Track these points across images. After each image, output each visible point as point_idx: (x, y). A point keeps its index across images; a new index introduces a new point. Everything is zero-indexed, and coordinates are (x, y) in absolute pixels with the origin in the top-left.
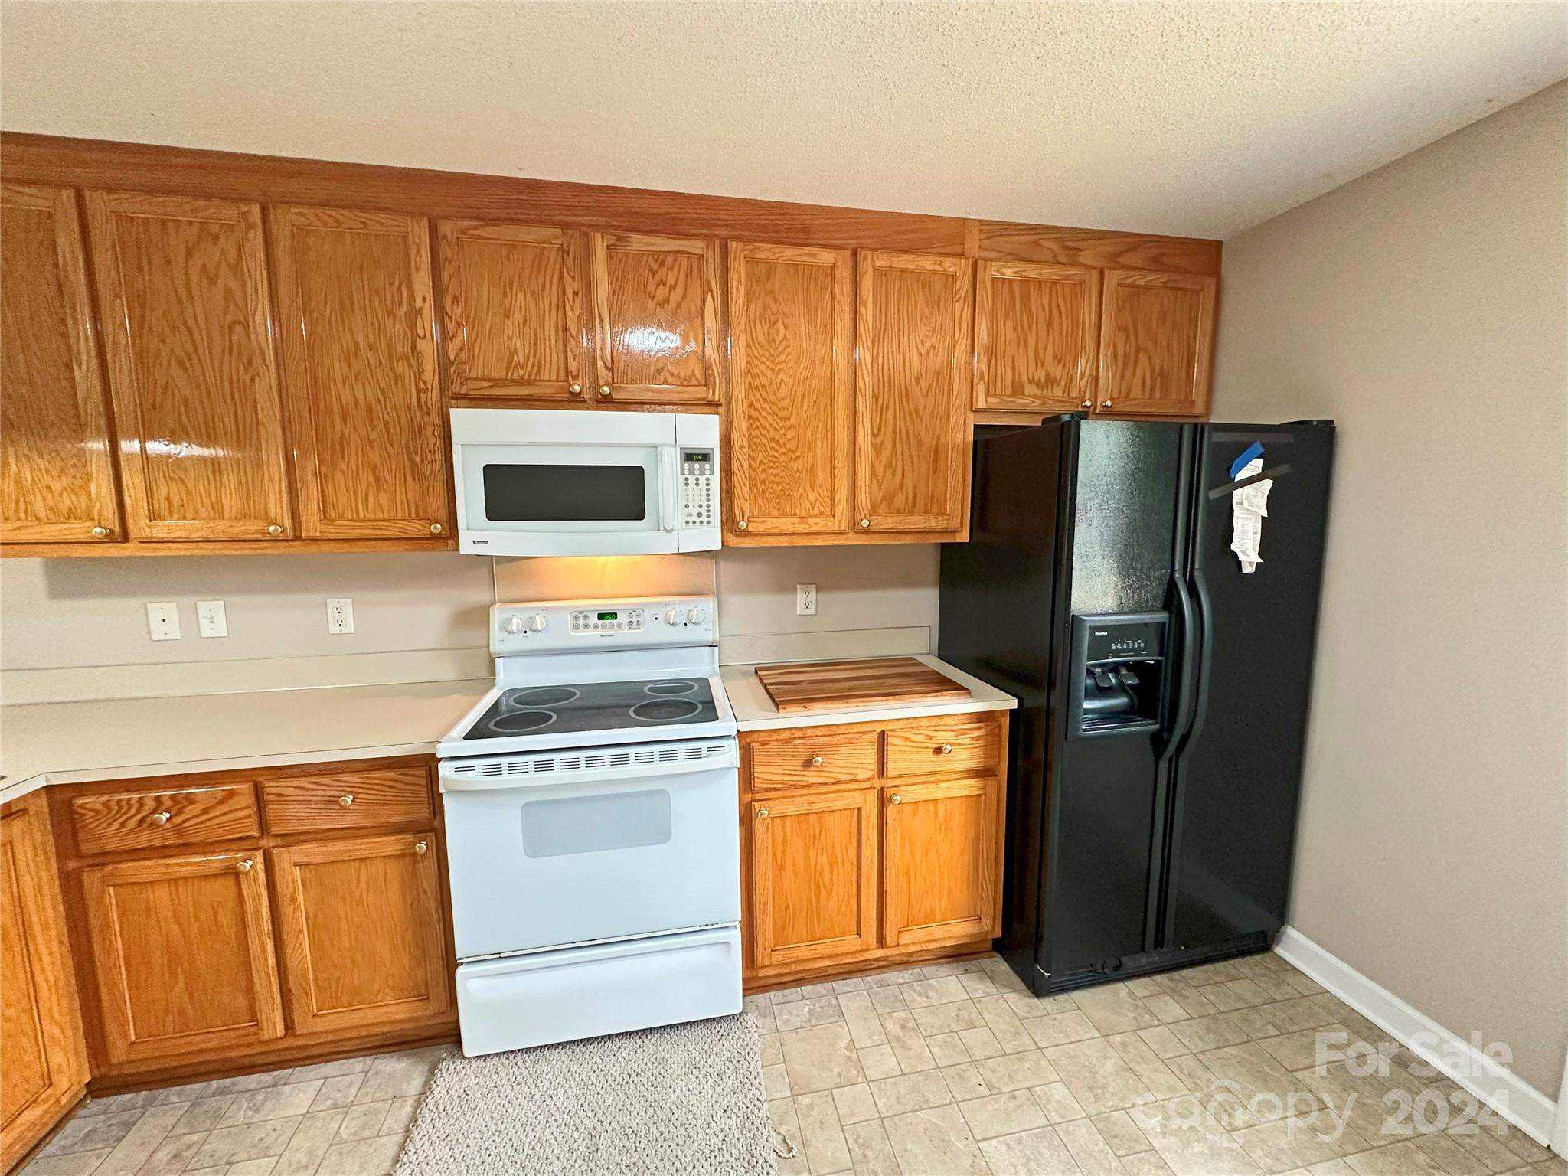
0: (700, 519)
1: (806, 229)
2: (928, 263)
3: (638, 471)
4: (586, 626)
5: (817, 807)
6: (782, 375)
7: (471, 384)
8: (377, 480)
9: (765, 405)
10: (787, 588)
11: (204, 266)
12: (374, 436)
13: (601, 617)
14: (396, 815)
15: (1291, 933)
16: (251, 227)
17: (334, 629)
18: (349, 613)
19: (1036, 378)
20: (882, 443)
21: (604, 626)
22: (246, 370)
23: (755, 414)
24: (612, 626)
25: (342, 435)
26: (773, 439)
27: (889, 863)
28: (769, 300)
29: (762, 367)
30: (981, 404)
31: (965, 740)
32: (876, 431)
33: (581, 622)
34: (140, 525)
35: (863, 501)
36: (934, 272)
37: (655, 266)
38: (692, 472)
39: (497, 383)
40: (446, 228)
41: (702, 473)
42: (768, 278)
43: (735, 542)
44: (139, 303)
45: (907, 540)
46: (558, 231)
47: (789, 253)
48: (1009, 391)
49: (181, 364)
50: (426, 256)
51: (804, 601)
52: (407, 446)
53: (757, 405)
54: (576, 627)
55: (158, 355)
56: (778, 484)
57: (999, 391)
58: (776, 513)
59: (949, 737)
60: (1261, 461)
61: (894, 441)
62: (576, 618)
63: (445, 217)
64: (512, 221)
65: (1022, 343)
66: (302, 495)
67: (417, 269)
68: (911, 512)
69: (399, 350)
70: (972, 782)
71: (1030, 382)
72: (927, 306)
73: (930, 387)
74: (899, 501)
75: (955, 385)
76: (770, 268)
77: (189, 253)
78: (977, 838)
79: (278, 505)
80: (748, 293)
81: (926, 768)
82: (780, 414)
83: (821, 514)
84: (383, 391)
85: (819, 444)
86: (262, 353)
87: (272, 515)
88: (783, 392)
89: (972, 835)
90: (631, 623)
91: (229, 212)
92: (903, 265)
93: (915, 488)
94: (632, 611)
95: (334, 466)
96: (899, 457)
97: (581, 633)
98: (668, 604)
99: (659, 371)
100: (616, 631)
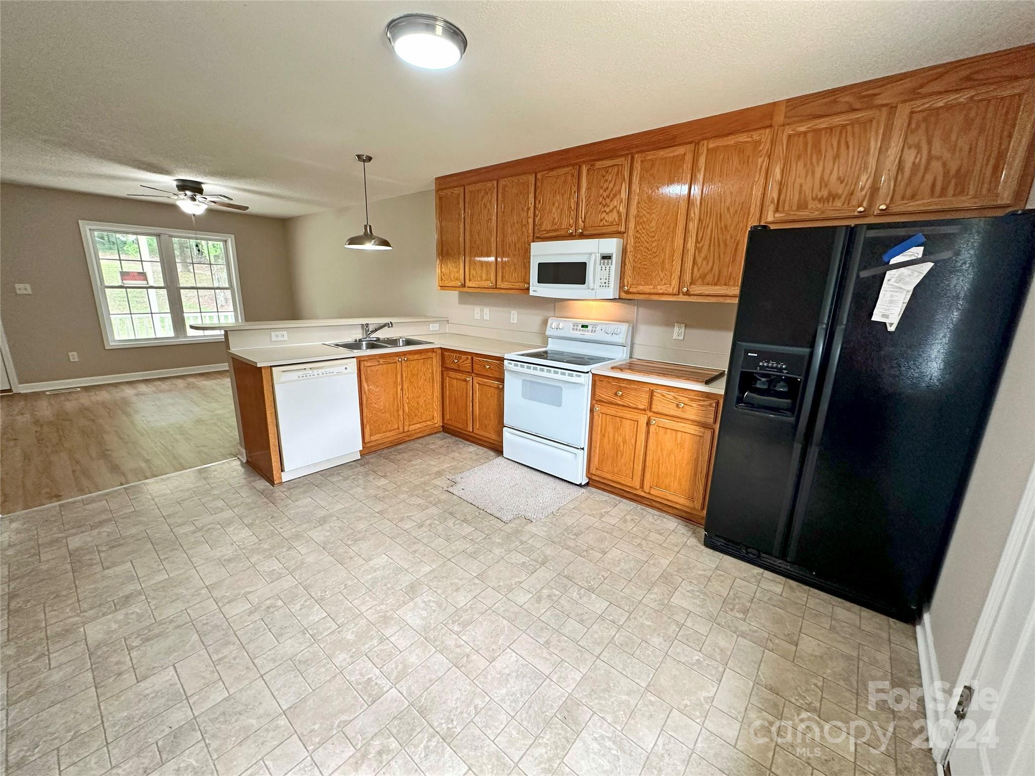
0: (606, 285)
1: (674, 138)
2: (743, 138)
3: (584, 264)
4: (577, 329)
5: (619, 414)
6: (653, 215)
7: (541, 233)
8: (515, 269)
9: (644, 231)
10: (669, 324)
11: (484, 203)
12: (516, 254)
13: (583, 326)
14: (497, 375)
16: (494, 188)
17: (512, 321)
18: (516, 316)
19: (819, 196)
20: (702, 247)
21: (583, 331)
22: (490, 234)
23: (638, 235)
24: (585, 331)
26: (646, 247)
27: (648, 452)
28: (651, 178)
29: (645, 212)
30: (769, 218)
31: (694, 404)
32: (699, 240)
33: (575, 327)
34: (468, 284)
35: (687, 278)
36: (747, 142)
37: (604, 174)
38: (604, 264)
39: (548, 231)
40: (540, 175)
41: (608, 264)
42: (652, 168)
43: (624, 296)
44: (472, 216)
45: (713, 300)
46: (571, 168)
47: (661, 153)
48: (794, 208)
49: (478, 234)
50: (533, 187)
51: (678, 332)
52: (523, 257)
53: (640, 231)
54: (573, 329)
55: (474, 231)
56: (646, 269)
57: (787, 208)
58: (643, 283)
59: (686, 400)
60: (922, 248)
61: (710, 246)
62: (574, 325)
63: (539, 172)
64: (559, 167)
65: (810, 174)
66: (498, 273)
67: (530, 193)
68: (716, 284)
69: (524, 223)
70: (697, 428)
71: (813, 199)
72: (740, 164)
73: (736, 211)
74: (709, 278)
75: (752, 210)
76: (653, 162)
77: (482, 199)
78: (697, 459)
79: (493, 278)
80: (641, 178)
81: (672, 413)
82: (650, 235)
83: (666, 284)
84: (519, 238)
85: (668, 248)
86: (493, 228)
87: (491, 280)
88: (653, 224)
89: (695, 456)
90: (592, 330)
91: (489, 184)
92: (726, 143)
93: (720, 272)
94: (595, 325)
96: (712, 254)
97: (575, 332)
98: (607, 324)
99: (601, 220)
100: (586, 333)
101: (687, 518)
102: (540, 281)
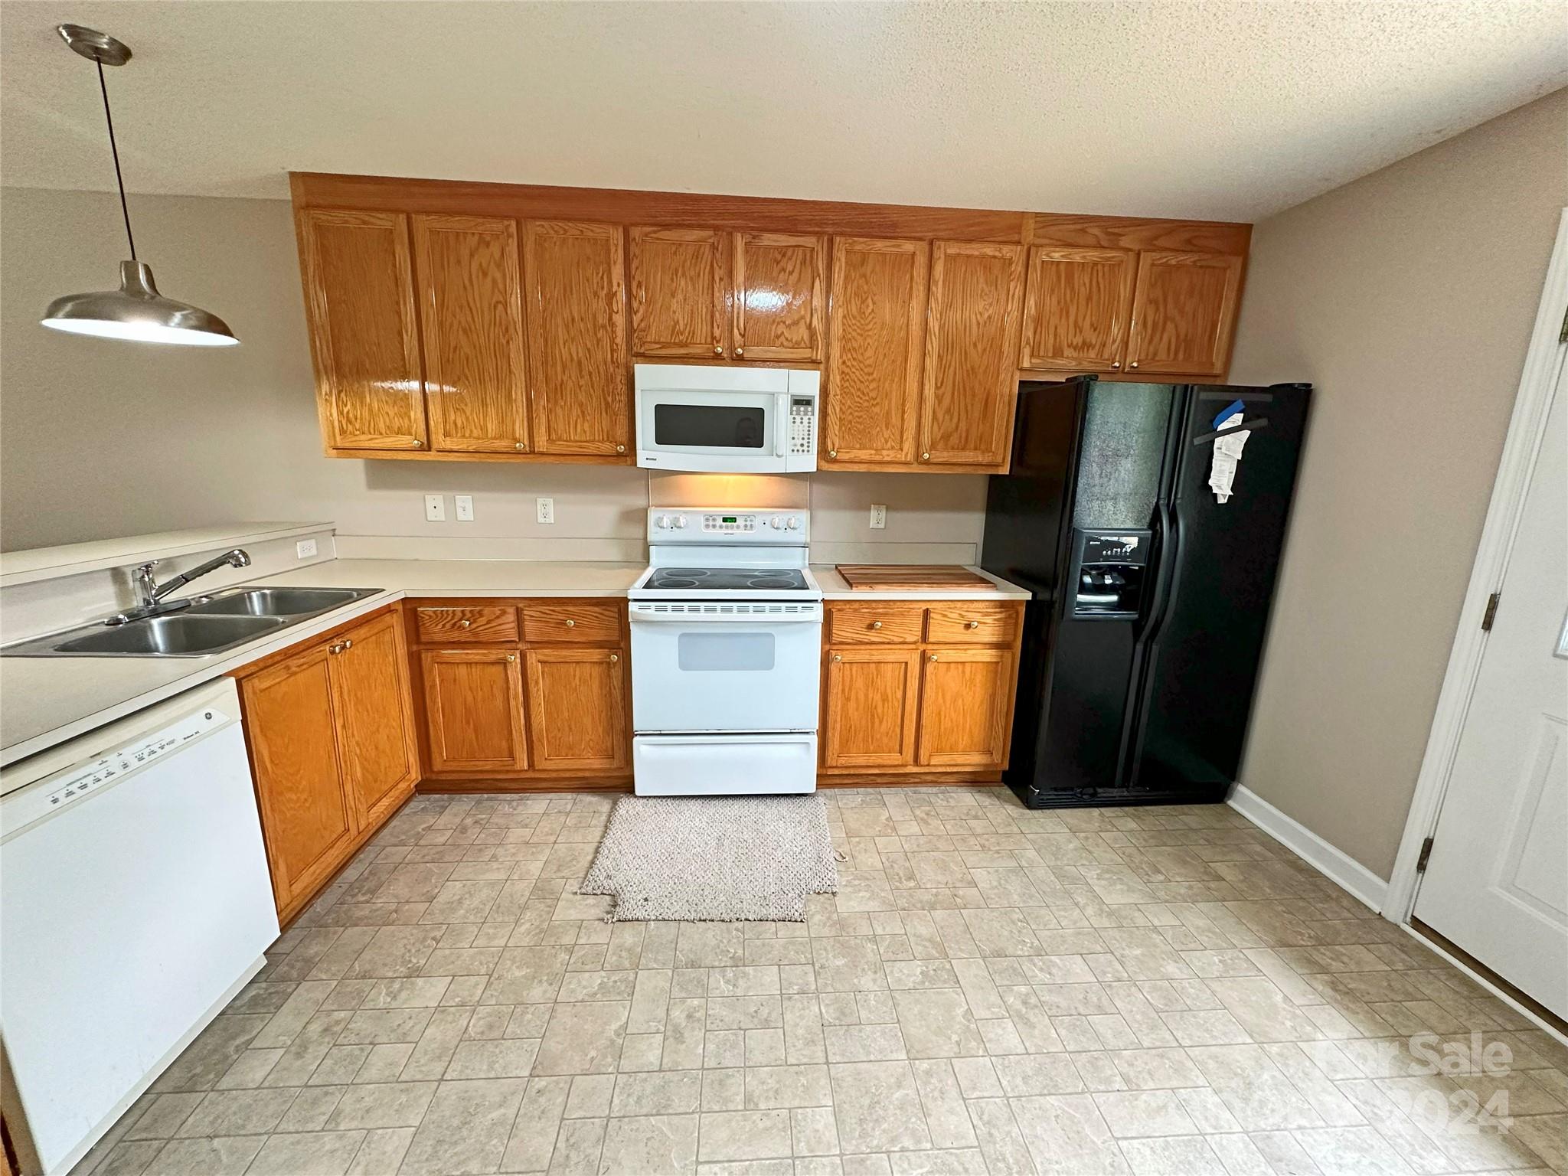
0: (803, 448)
1: (894, 225)
2: (989, 250)
3: (761, 411)
4: (714, 526)
5: (875, 659)
6: (869, 340)
7: (647, 346)
8: (583, 413)
9: (855, 363)
10: (862, 506)
11: (481, 265)
12: (582, 382)
13: (725, 520)
14: (599, 636)
15: (1241, 789)
16: (510, 236)
17: (541, 520)
18: (551, 509)
19: (1075, 343)
20: (943, 394)
21: (727, 527)
22: (504, 336)
23: (847, 370)
24: (732, 527)
25: (562, 380)
26: (859, 390)
27: (925, 705)
28: (862, 281)
29: (854, 334)
30: (1026, 364)
31: (989, 620)
32: (939, 385)
33: (711, 523)
34: (439, 440)
35: (926, 439)
36: (995, 257)
37: (779, 257)
38: (798, 414)
39: (664, 346)
40: (636, 232)
41: (806, 414)
42: (862, 265)
43: (826, 467)
44: (442, 292)
45: (959, 470)
46: (711, 233)
47: (879, 244)
48: (1050, 354)
49: (465, 331)
50: (621, 252)
51: (876, 518)
52: (603, 390)
53: (849, 363)
54: (707, 526)
55: (451, 325)
56: (861, 423)
57: (1042, 354)
58: (858, 446)
59: (978, 617)
60: (1241, 415)
61: (953, 394)
62: (707, 520)
63: (636, 225)
64: (680, 226)
65: (1064, 313)
66: (536, 421)
67: (615, 263)
68: (963, 449)
69: (601, 321)
70: (993, 652)
71: (1069, 346)
72: (987, 283)
73: (985, 350)
74: (954, 440)
75: (1006, 348)
76: (864, 258)
77: (472, 255)
78: (993, 696)
79: (521, 431)
80: (846, 277)
81: (959, 638)
82: (866, 370)
83: (893, 448)
84: (589, 350)
85: (894, 394)
86: (515, 323)
87: (518, 436)
88: (870, 353)
89: (990, 691)
90: (746, 526)
91: (497, 226)
92: (969, 252)
93: (967, 431)
94: (746, 517)
95: (556, 402)
96: (957, 406)
97: (711, 531)
98: (773, 513)
99: (778, 337)
100: (735, 531)
102: (661, 439)
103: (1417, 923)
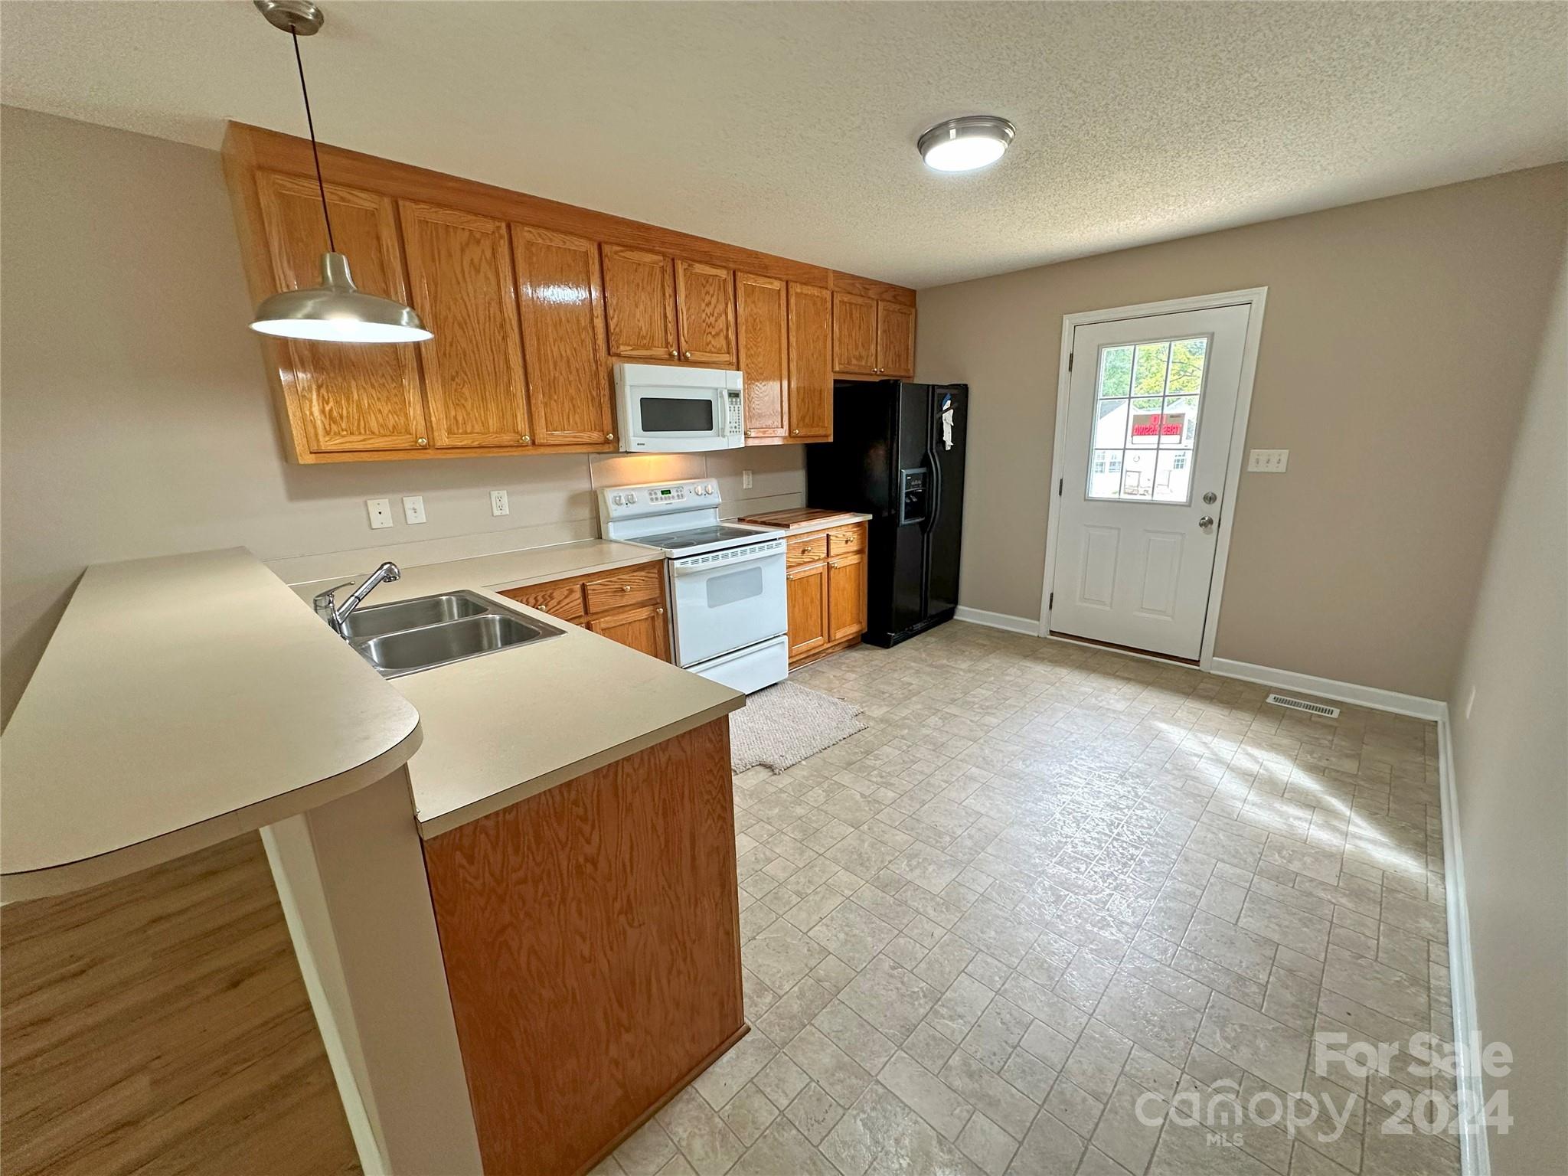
0: (736, 429)
1: (766, 267)
2: (815, 291)
3: (709, 402)
4: (657, 499)
5: (806, 574)
6: (759, 350)
7: (622, 348)
8: (574, 406)
9: (753, 366)
10: (738, 474)
11: (472, 260)
12: (571, 378)
13: (663, 493)
15: (960, 607)
16: (501, 237)
18: (505, 499)
19: (856, 355)
20: (800, 388)
21: (666, 499)
22: (499, 333)
23: (750, 371)
24: (669, 498)
25: (555, 377)
26: (757, 385)
27: (831, 597)
28: (753, 305)
29: (751, 344)
30: (837, 369)
33: (654, 496)
35: (794, 420)
36: (817, 296)
37: (704, 282)
38: (732, 403)
39: (636, 348)
40: (606, 249)
41: (736, 404)
42: (753, 294)
44: (434, 282)
45: (809, 441)
46: (661, 258)
47: (760, 281)
48: (847, 363)
49: (460, 325)
50: (597, 266)
51: (747, 481)
52: (589, 385)
53: (750, 366)
54: (652, 499)
55: (446, 318)
56: (759, 410)
57: (843, 361)
59: (850, 535)
60: (950, 401)
61: (805, 388)
62: (651, 494)
63: (606, 243)
64: (639, 249)
65: (850, 337)
66: (535, 416)
67: (593, 274)
68: (812, 426)
69: (583, 324)
71: (854, 356)
72: (815, 315)
73: (817, 358)
74: (807, 420)
75: (827, 358)
76: (754, 290)
77: (463, 250)
78: (859, 585)
79: (522, 425)
80: (745, 302)
81: (842, 551)
82: (759, 371)
83: (777, 427)
84: (575, 350)
86: (510, 320)
87: (520, 429)
88: (760, 359)
89: (857, 583)
90: (679, 496)
92: (805, 292)
93: (813, 413)
94: (679, 488)
95: (550, 397)
96: (807, 396)
98: (693, 483)
99: (708, 344)
100: (672, 501)
101: (851, 644)
103: (1052, 633)
